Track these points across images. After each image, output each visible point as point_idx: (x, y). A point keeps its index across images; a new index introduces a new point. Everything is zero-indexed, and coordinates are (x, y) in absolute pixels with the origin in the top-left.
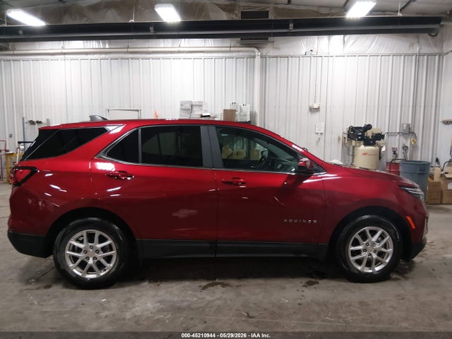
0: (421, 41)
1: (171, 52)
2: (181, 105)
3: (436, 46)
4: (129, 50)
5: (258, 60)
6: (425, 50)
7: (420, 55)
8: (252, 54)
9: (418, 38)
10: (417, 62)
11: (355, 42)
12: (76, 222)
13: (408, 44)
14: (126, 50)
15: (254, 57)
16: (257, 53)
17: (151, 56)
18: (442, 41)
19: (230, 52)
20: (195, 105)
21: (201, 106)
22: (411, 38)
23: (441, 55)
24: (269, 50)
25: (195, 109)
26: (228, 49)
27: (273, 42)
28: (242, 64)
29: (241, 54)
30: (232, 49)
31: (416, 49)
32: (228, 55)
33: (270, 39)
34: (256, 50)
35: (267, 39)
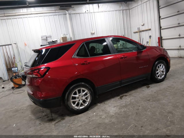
0: (123, 5)
1: (27, 14)
2: (42, 38)
3: (127, 6)
4: (5, 15)
5: (68, 15)
6: (124, 8)
7: (123, 10)
8: (65, 13)
9: (122, 4)
10: (123, 12)
11: (102, 7)
12: (73, 86)
13: (119, 6)
14: (4, 15)
15: (66, 14)
16: (67, 12)
17: (17, 17)
18: (129, 5)
19: (55, 12)
20: (48, 37)
21: (51, 37)
22: (119, 4)
23: (129, 9)
24: (71, 11)
25: (48, 38)
26: (54, 11)
27: (74, 8)
28: (61, 18)
29: (60, 13)
30: (56, 11)
31: (122, 8)
32: (54, 14)
33: (72, 6)
34: (66, 11)
35: (71, 6)
